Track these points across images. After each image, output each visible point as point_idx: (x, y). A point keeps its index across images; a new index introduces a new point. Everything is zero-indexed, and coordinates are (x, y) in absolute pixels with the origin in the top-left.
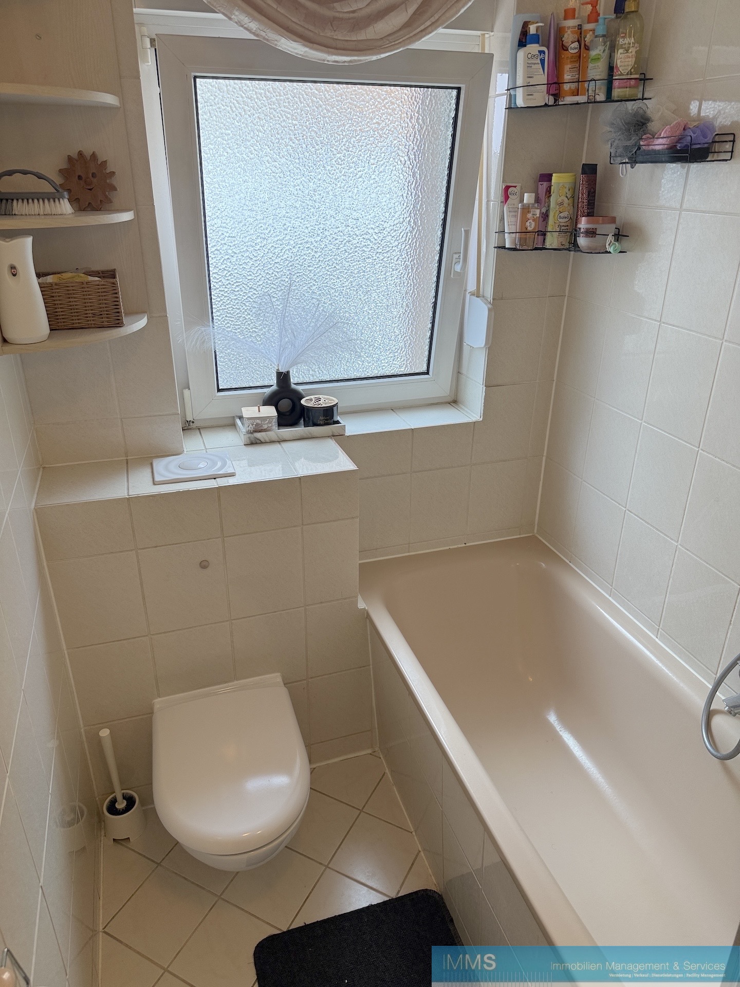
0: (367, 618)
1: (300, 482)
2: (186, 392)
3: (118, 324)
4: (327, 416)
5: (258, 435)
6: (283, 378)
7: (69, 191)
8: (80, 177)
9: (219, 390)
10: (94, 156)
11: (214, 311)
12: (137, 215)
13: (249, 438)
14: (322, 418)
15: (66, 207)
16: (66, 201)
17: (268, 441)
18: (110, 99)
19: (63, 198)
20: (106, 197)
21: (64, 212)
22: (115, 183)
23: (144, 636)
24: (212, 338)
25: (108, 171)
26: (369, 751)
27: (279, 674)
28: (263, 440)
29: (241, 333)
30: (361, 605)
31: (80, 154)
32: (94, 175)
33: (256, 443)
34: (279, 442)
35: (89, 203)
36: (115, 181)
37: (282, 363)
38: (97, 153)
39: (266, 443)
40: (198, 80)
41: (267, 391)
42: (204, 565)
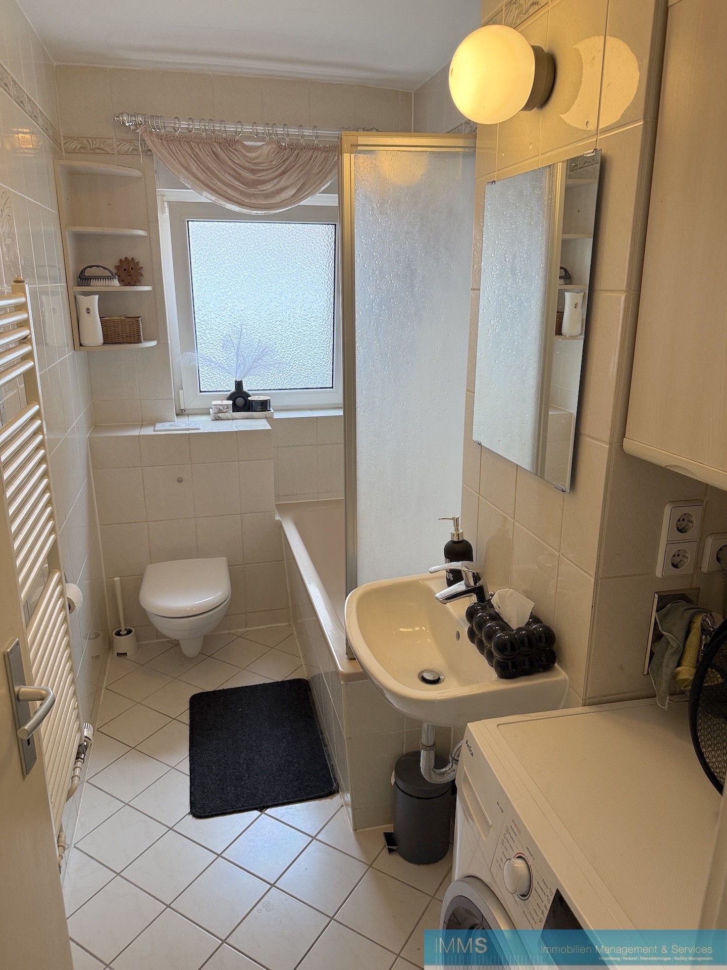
0: (280, 527)
1: (237, 435)
2: (181, 391)
3: (139, 341)
4: (264, 406)
5: (220, 415)
6: (239, 385)
7: (119, 276)
8: (125, 270)
9: (201, 392)
10: (133, 259)
11: (198, 344)
12: (154, 288)
13: (214, 416)
14: (259, 407)
15: (116, 282)
16: (117, 280)
17: (226, 418)
18: (141, 233)
19: (115, 278)
20: (138, 279)
21: (115, 285)
22: (143, 273)
23: (144, 522)
24: (197, 359)
25: (140, 266)
26: (287, 624)
27: (225, 558)
28: (223, 418)
29: (214, 357)
30: (277, 518)
31: (126, 258)
32: (132, 269)
33: (219, 420)
34: (232, 420)
35: (129, 283)
36: (143, 272)
37: (238, 375)
38: (135, 258)
39: (224, 420)
40: (189, 222)
41: (229, 393)
42: (180, 480)
